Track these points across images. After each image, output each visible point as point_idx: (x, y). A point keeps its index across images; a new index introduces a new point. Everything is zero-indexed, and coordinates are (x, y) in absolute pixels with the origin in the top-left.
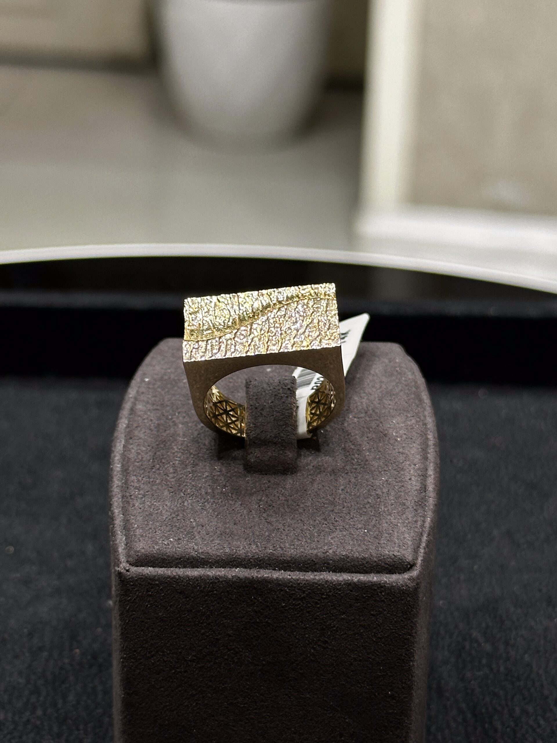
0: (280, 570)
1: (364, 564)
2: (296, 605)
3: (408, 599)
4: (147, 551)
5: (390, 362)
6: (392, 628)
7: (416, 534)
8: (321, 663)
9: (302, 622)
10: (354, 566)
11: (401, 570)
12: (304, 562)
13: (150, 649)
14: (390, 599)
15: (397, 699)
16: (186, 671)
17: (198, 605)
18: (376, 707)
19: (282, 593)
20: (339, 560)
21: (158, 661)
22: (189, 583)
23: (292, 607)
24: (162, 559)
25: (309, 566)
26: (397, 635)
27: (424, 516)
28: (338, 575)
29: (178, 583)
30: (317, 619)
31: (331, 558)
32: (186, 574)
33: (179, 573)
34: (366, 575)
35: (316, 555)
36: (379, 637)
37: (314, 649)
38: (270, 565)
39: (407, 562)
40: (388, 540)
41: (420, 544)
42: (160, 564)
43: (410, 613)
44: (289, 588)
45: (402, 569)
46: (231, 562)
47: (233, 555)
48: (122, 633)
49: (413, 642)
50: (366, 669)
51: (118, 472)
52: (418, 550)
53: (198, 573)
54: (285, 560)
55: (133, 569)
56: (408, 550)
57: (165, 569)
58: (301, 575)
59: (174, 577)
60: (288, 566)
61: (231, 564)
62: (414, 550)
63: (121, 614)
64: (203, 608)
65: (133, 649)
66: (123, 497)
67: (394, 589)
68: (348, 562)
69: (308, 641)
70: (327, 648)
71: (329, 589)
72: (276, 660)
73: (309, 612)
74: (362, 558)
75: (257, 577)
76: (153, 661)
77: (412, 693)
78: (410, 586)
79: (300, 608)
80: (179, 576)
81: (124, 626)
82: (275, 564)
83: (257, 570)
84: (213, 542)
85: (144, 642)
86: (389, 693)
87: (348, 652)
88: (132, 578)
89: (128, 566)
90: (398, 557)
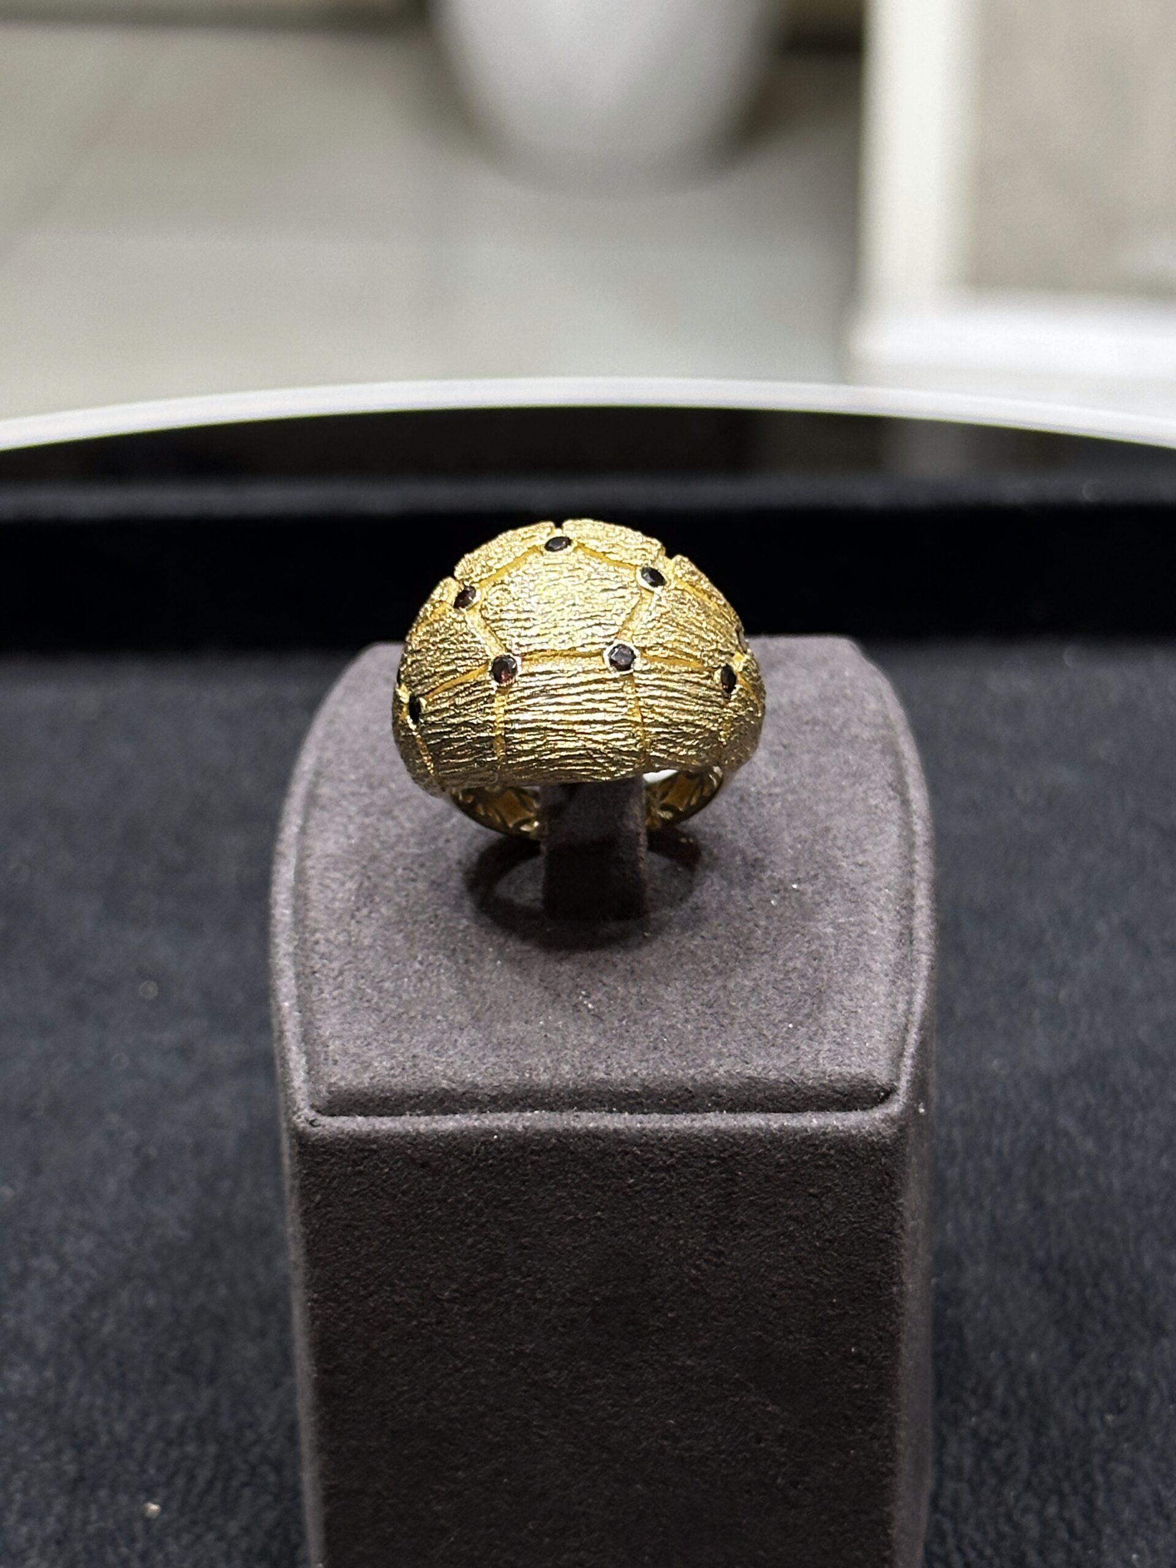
0: (621, 1112)
1: (789, 1092)
2: (657, 1182)
3: (883, 1160)
4: (351, 1084)
5: (832, 677)
6: (853, 1220)
7: (895, 1028)
8: (712, 1294)
9: (671, 1216)
10: (772, 1099)
11: (867, 1103)
12: (669, 1095)
13: (365, 1280)
14: (846, 1162)
15: (869, 1362)
16: (439, 1323)
17: (458, 1188)
18: (826, 1380)
19: (626, 1158)
20: (740, 1087)
21: (383, 1304)
22: (438, 1146)
23: (649, 1186)
24: (381, 1098)
25: (681, 1102)
26: (862, 1234)
27: (911, 992)
28: (740, 1117)
29: (415, 1146)
30: (699, 1207)
31: (724, 1084)
32: (431, 1127)
33: (416, 1126)
34: (795, 1114)
35: (693, 1078)
36: (827, 1240)
37: (697, 1267)
38: (600, 1102)
39: (878, 1086)
40: (838, 1044)
41: (903, 1049)
42: (378, 1110)
43: (887, 1187)
44: (642, 1148)
45: (868, 1101)
46: (521, 1099)
47: (525, 1085)
48: (308, 1251)
49: (897, 1247)
50: (802, 1303)
51: (286, 924)
52: (900, 1061)
53: (456, 1124)
54: (630, 1092)
55: (325, 1120)
56: (880, 1063)
57: (390, 1118)
58: (663, 1121)
59: (407, 1134)
60: (638, 1103)
61: (521, 1103)
62: (893, 1062)
63: (306, 1213)
64: (469, 1195)
65: (332, 1282)
66: (298, 976)
67: (853, 1142)
68: (759, 1091)
69: (684, 1252)
70: (723, 1264)
71: (723, 1145)
72: (620, 1292)
73: (682, 1194)
74: (788, 1081)
75: (574, 1128)
76: (372, 1305)
77: (899, 1350)
78: (884, 1134)
79: (664, 1186)
80: (419, 1133)
81: (312, 1237)
82: (611, 1100)
83: (576, 1114)
84: (485, 1061)
85: (353, 1266)
86: (853, 1350)
87: (765, 1271)
88: (323, 1139)
89: (312, 1114)
90: (860, 1076)
